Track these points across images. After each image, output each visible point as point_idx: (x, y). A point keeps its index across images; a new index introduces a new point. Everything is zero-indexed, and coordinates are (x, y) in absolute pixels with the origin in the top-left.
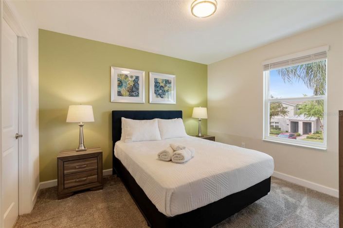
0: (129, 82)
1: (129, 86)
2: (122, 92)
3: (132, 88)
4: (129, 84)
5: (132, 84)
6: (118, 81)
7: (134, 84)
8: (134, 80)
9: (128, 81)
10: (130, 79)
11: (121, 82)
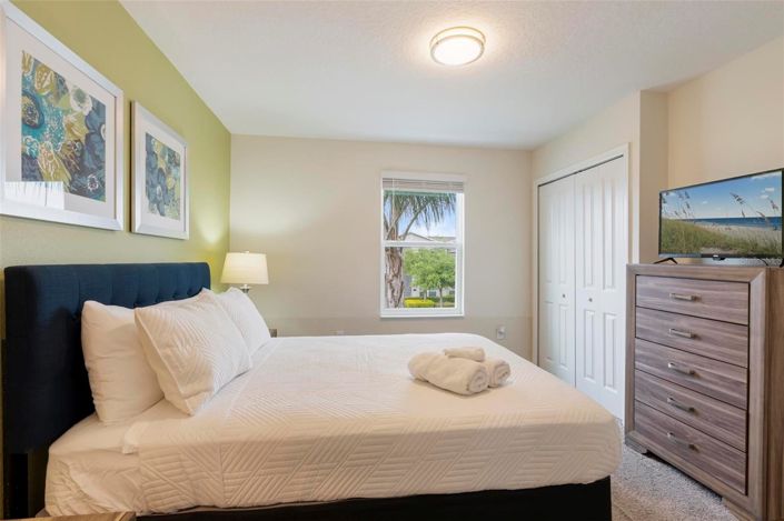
0: (71, 118)
1: (68, 138)
2: (42, 163)
3: (82, 152)
4: (70, 126)
5: (81, 131)
6: (25, 93)
7: (88, 137)
8: (88, 117)
9: (67, 112)
10: (74, 104)
11: (38, 105)
